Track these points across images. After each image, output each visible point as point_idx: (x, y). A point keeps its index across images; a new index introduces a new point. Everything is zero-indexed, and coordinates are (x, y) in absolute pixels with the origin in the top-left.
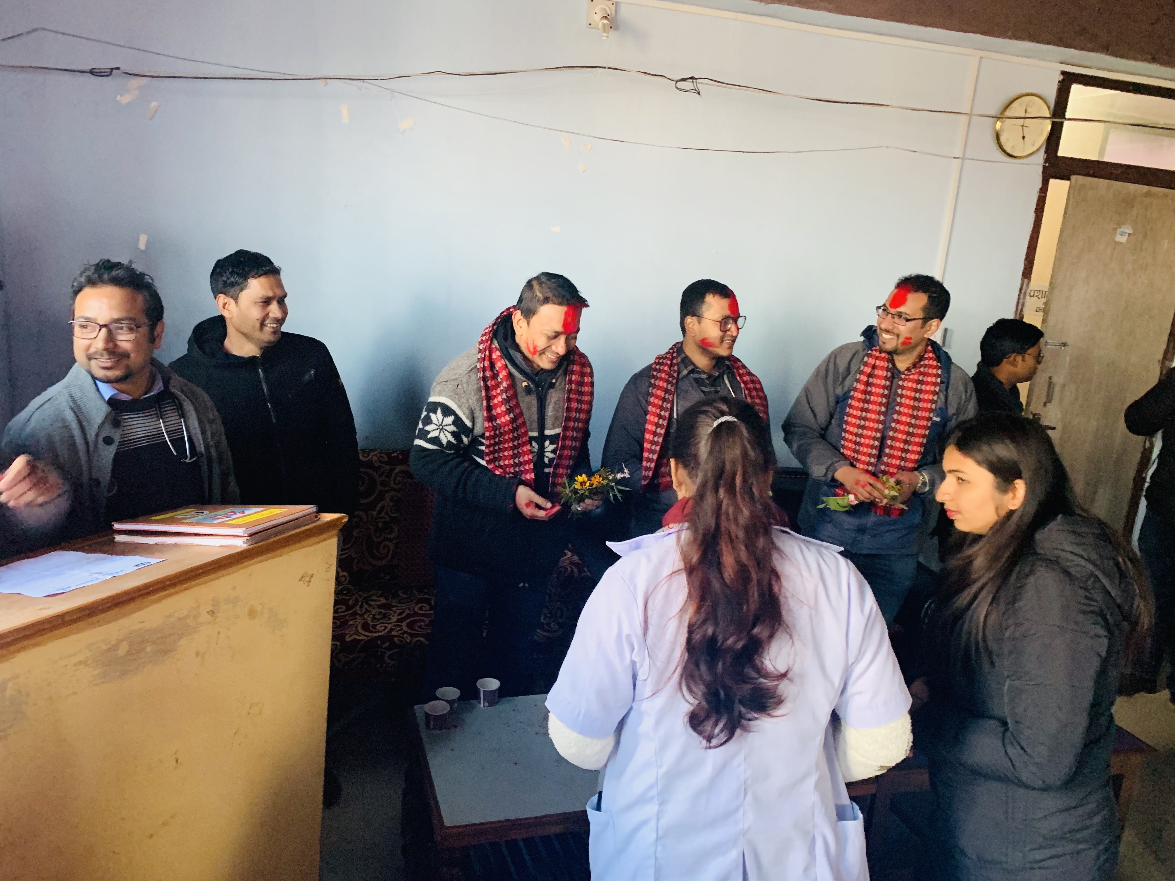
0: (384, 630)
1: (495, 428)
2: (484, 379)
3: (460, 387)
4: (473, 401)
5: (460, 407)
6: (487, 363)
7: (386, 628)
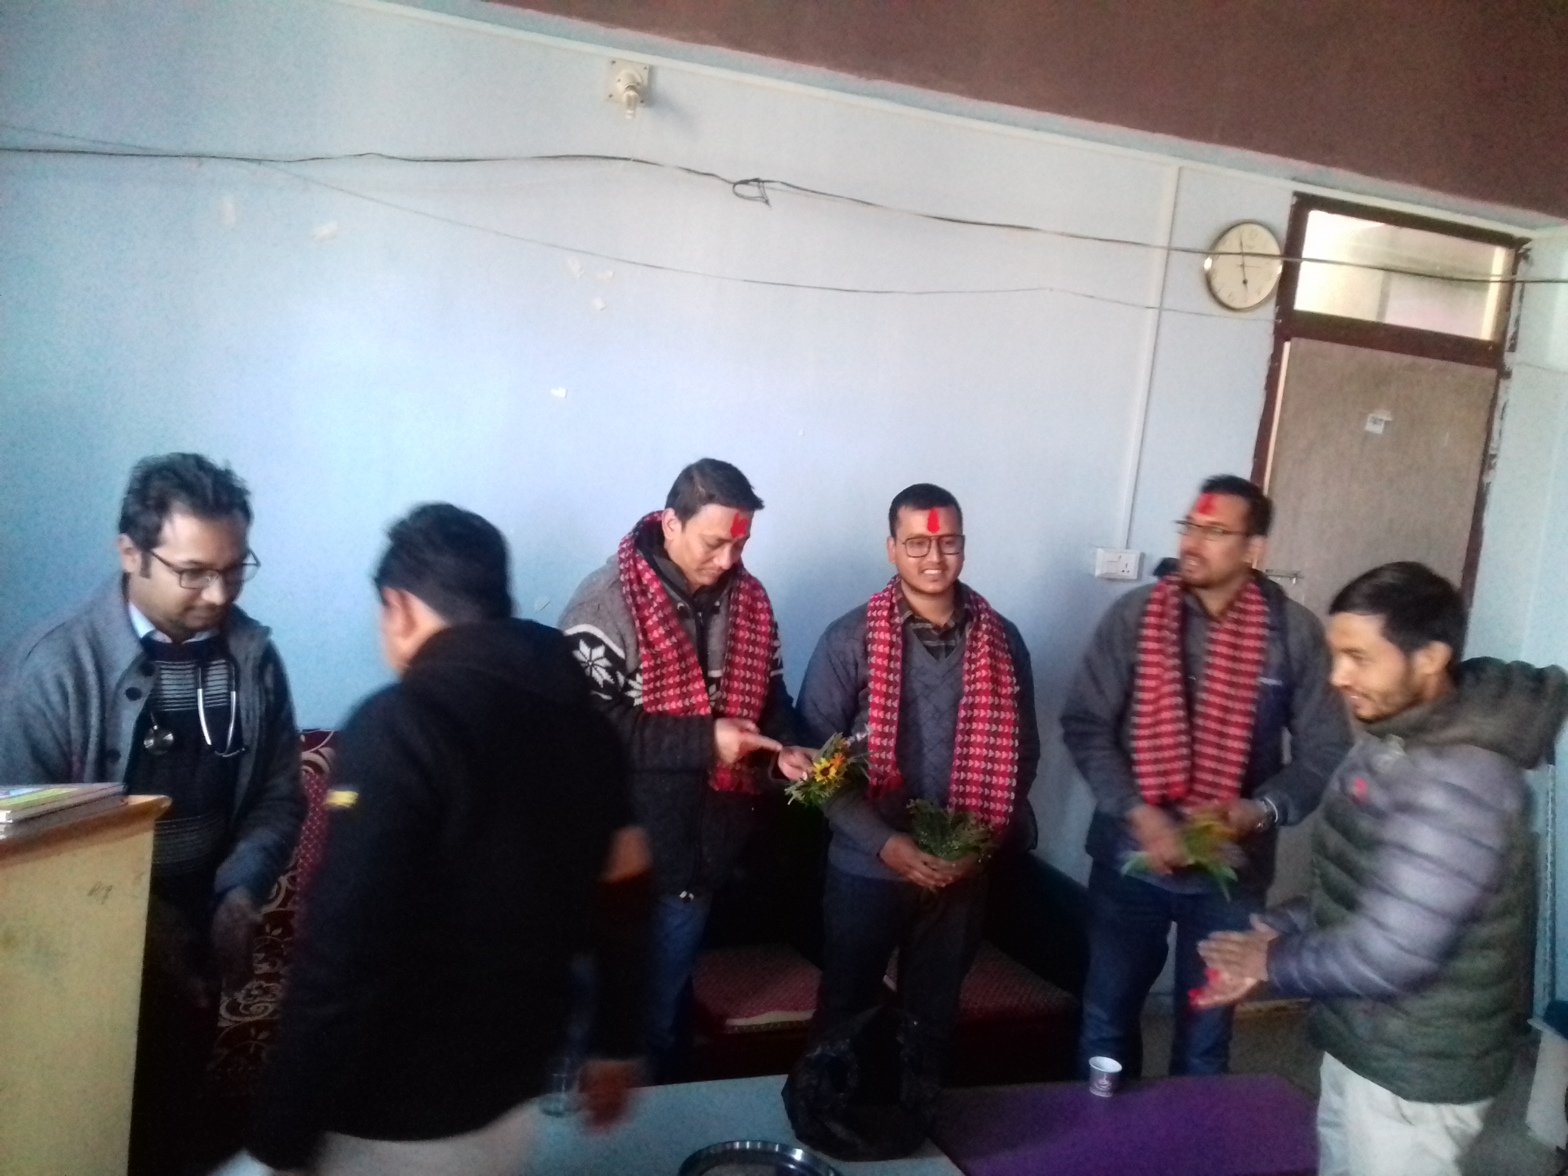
0: (263, 1012)
1: (655, 656)
2: (633, 594)
3: (601, 607)
4: (623, 623)
5: (607, 633)
6: (633, 576)
7: (266, 1008)
